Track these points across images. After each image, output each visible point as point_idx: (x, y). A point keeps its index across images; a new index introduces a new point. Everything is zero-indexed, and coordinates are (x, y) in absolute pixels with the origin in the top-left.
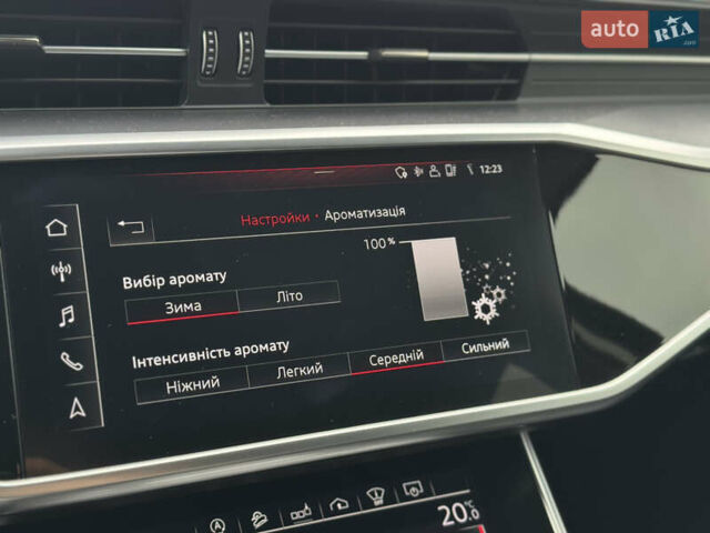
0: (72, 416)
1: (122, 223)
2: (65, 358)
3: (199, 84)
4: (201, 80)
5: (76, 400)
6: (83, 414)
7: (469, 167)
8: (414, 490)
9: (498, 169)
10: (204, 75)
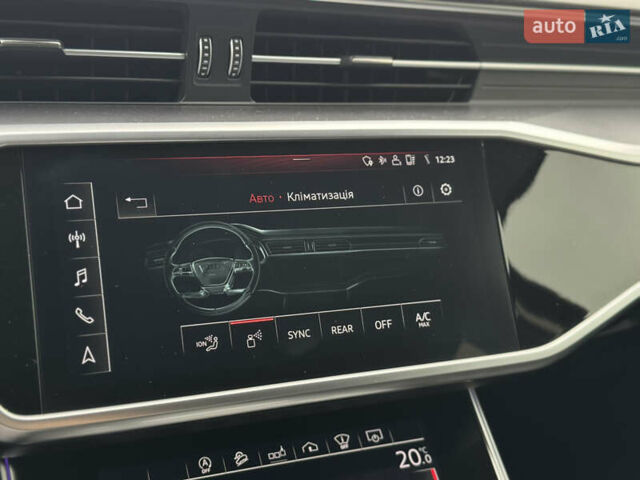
0: (84, 362)
1: (129, 200)
2: (79, 313)
3: (195, 83)
4: (197, 81)
5: (88, 348)
6: (93, 361)
7: (426, 157)
8: (375, 436)
9: (451, 159)
10: (200, 76)
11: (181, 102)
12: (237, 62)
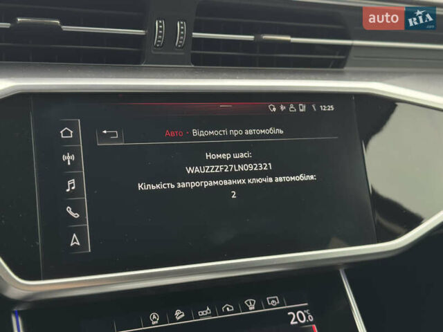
0: (72, 244)
1: (105, 132)
2: (69, 210)
3: (153, 52)
4: (154, 50)
5: (74, 235)
6: (78, 244)
7: (313, 106)
8: (274, 302)
9: (331, 108)
10: (156, 46)
11: (142, 65)
12: (182, 38)
